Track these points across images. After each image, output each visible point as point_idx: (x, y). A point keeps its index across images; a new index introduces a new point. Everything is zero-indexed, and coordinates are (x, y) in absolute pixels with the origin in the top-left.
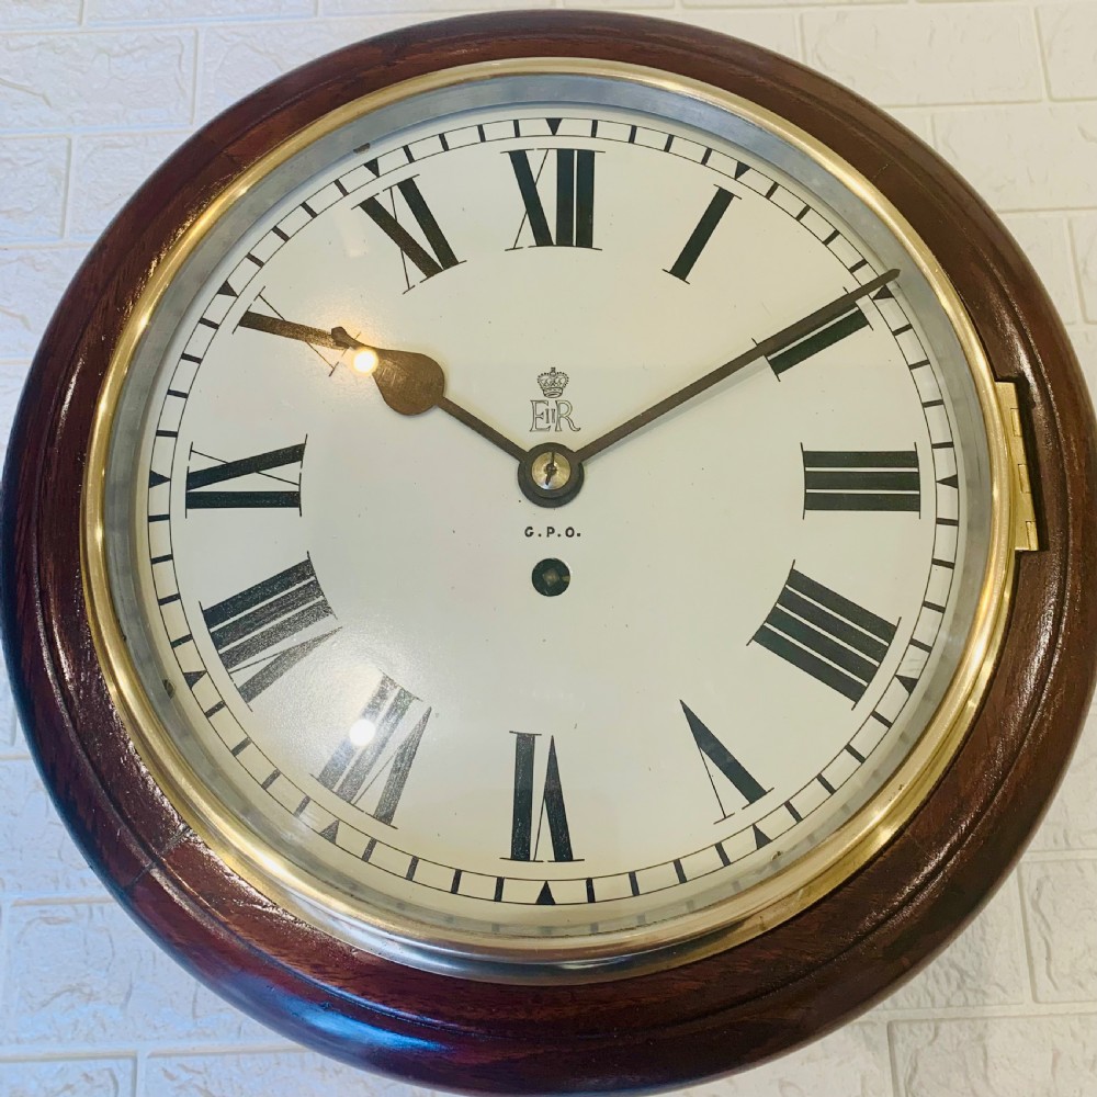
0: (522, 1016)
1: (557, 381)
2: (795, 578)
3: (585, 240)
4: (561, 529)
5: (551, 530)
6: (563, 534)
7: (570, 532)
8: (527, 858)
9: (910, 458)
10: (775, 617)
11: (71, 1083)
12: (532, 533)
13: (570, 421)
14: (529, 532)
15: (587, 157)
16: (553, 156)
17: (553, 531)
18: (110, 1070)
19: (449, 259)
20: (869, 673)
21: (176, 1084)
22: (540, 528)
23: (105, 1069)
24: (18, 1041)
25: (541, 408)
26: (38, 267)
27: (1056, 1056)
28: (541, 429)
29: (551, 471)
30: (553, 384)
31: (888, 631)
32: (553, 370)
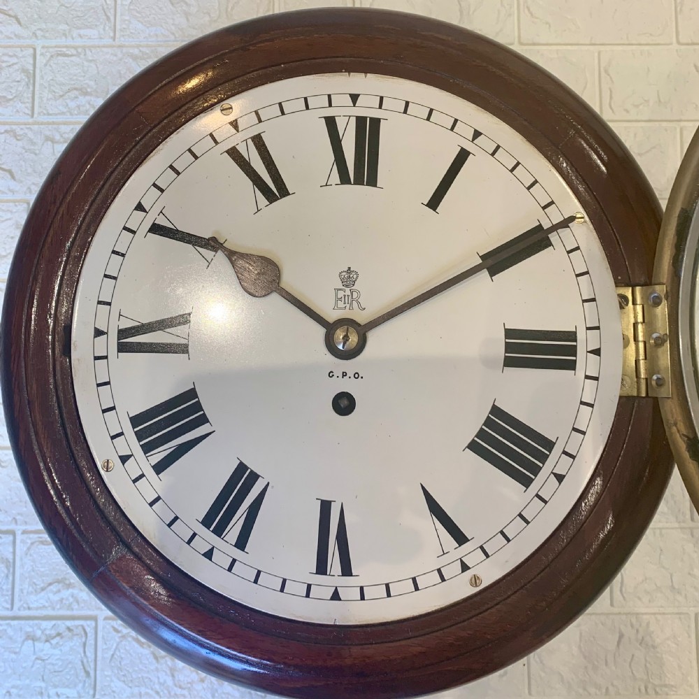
0: (320, 663)
1: (351, 276)
2: (496, 410)
3: (373, 182)
4: (350, 374)
5: (344, 374)
6: (352, 377)
7: (356, 376)
8: (325, 573)
9: (572, 336)
10: (481, 434)
11: (61, 632)
12: (333, 375)
13: (358, 303)
14: (331, 375)
15: (376, 122)
16: (353, 120)
17: (346, 375)
18: (83, 626)
19: (284, 192)
20: (536, 470)
21: (120, 635)
22: (338, 373)
23: (79, 625)
24: (29, 608)
25: (341, 294)
26: (18, 138)
27: (621, 636)
28: (341, 308)
29: (346, 338)
30: (349, 278)
31: (550, 445)
32: (349, 268)
